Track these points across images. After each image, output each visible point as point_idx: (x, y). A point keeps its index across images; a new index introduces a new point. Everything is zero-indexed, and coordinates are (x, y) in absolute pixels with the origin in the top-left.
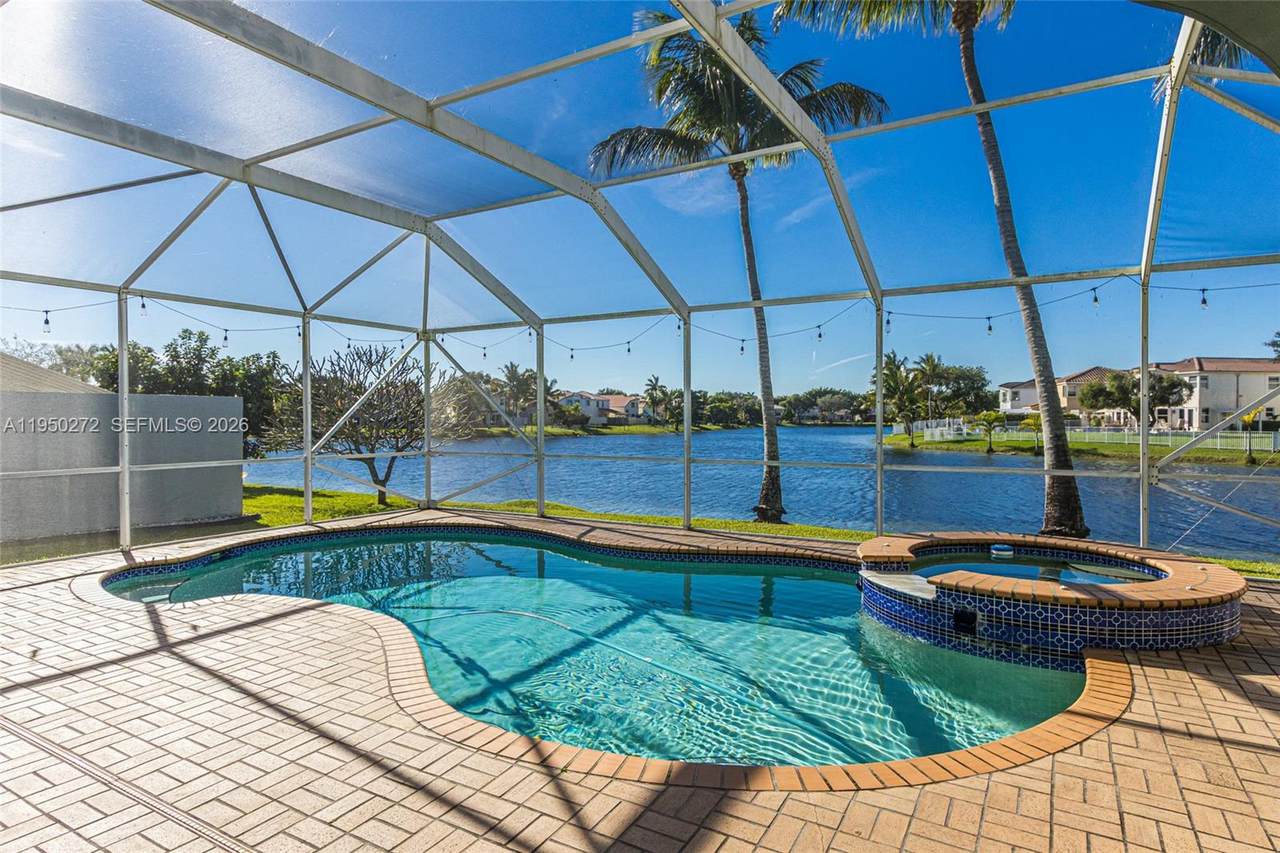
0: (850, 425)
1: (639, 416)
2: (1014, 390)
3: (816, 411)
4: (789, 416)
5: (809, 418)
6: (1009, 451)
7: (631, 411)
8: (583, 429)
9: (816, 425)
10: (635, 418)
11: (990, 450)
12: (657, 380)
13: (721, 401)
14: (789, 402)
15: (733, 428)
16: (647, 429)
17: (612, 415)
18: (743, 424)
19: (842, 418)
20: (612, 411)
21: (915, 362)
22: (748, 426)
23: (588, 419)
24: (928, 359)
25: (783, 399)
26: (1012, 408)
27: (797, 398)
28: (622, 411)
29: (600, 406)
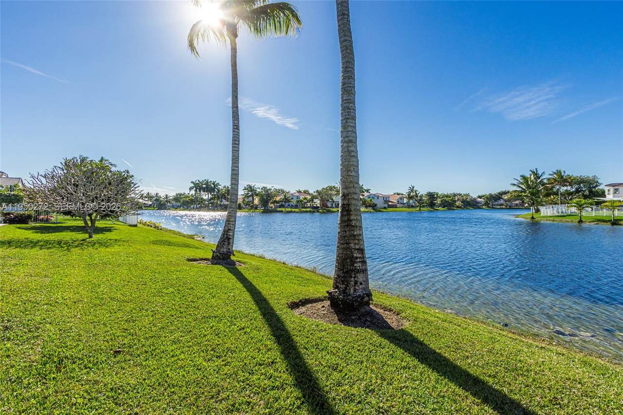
0: (522, 209)
1: (404, 204)
2: (616, 188)
3: (502, 201)
4: (487, 204)
5: (498, 205)
6: (594, 222)
7: (401, 201)
8: (374, 209)
9: (502, 208)
10: (402, 205)
11: (581, 221)
12: (413, 187)
13: (447, 196)
14: (487, 198)
15: (453, 209)
16: (407, 209)
17: (390, 203)
18: (460, 207)
19: (517, 205)
20: (391, 202)
21: (550, 175)
22: (463, 208)
23: (376, 205)
24: (559, 173)
25: (484, 196)
26: (614, 197)
27: (491, 195)
28: (396, 201)
29: (385, 199)
